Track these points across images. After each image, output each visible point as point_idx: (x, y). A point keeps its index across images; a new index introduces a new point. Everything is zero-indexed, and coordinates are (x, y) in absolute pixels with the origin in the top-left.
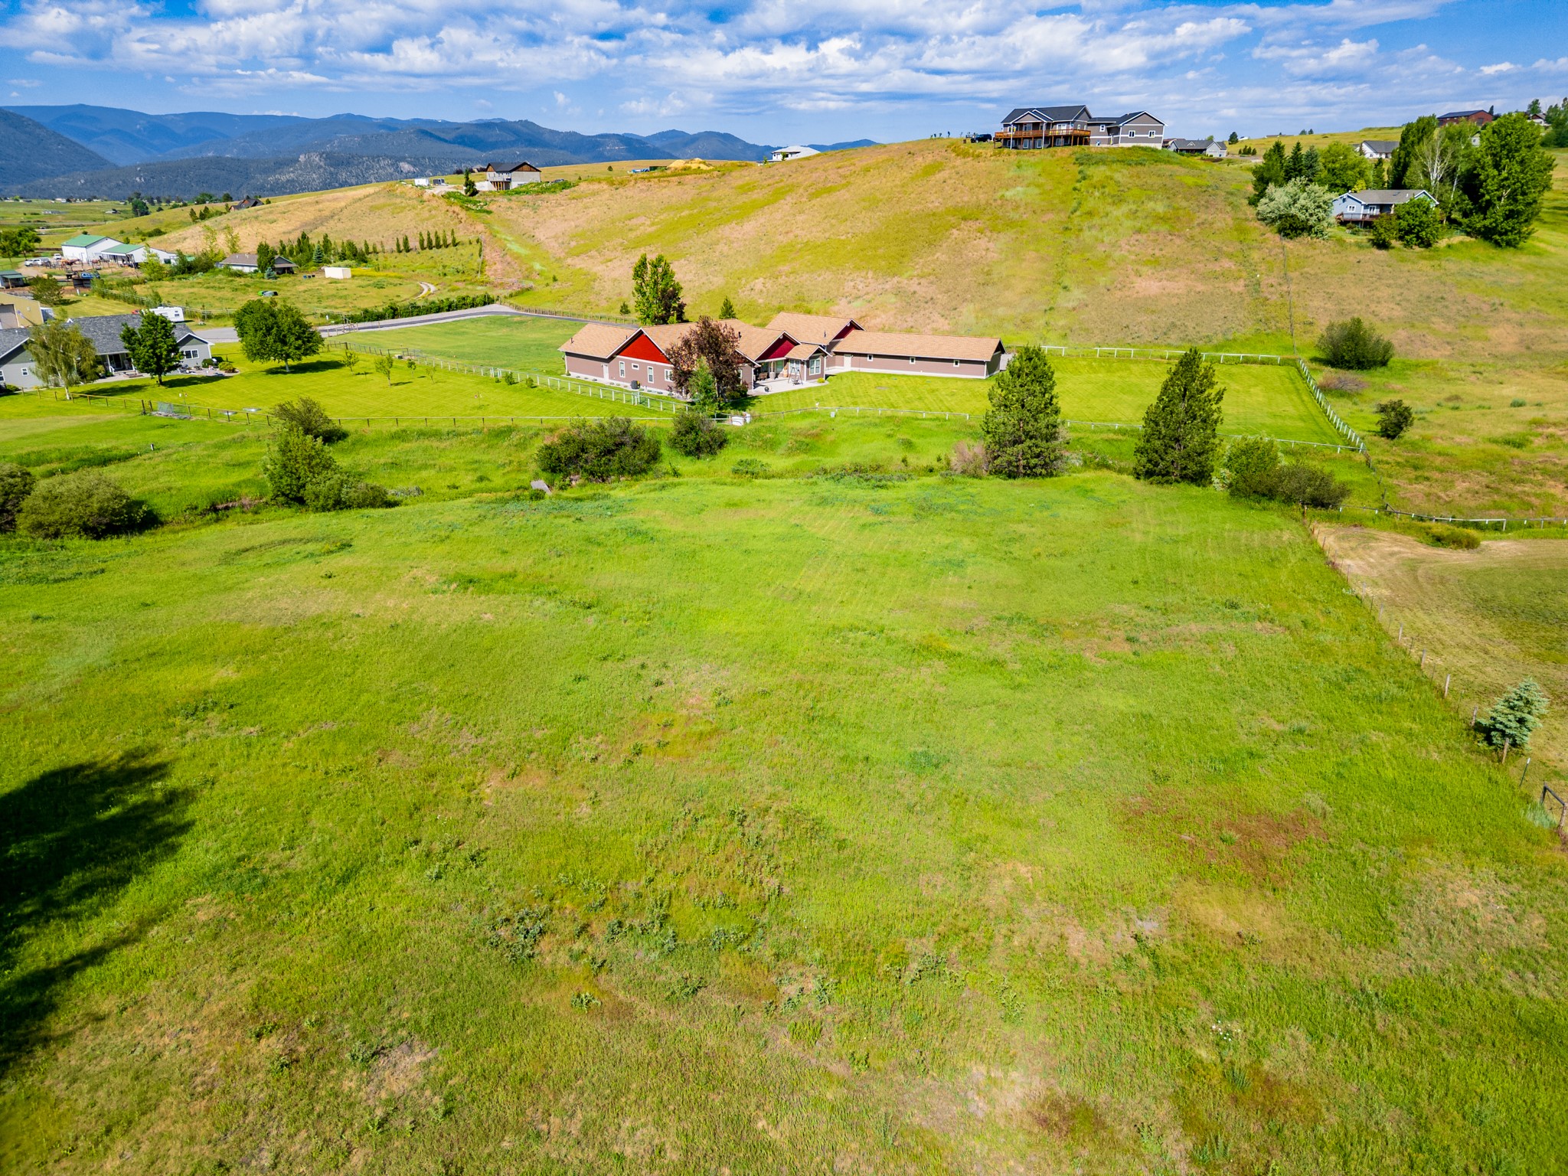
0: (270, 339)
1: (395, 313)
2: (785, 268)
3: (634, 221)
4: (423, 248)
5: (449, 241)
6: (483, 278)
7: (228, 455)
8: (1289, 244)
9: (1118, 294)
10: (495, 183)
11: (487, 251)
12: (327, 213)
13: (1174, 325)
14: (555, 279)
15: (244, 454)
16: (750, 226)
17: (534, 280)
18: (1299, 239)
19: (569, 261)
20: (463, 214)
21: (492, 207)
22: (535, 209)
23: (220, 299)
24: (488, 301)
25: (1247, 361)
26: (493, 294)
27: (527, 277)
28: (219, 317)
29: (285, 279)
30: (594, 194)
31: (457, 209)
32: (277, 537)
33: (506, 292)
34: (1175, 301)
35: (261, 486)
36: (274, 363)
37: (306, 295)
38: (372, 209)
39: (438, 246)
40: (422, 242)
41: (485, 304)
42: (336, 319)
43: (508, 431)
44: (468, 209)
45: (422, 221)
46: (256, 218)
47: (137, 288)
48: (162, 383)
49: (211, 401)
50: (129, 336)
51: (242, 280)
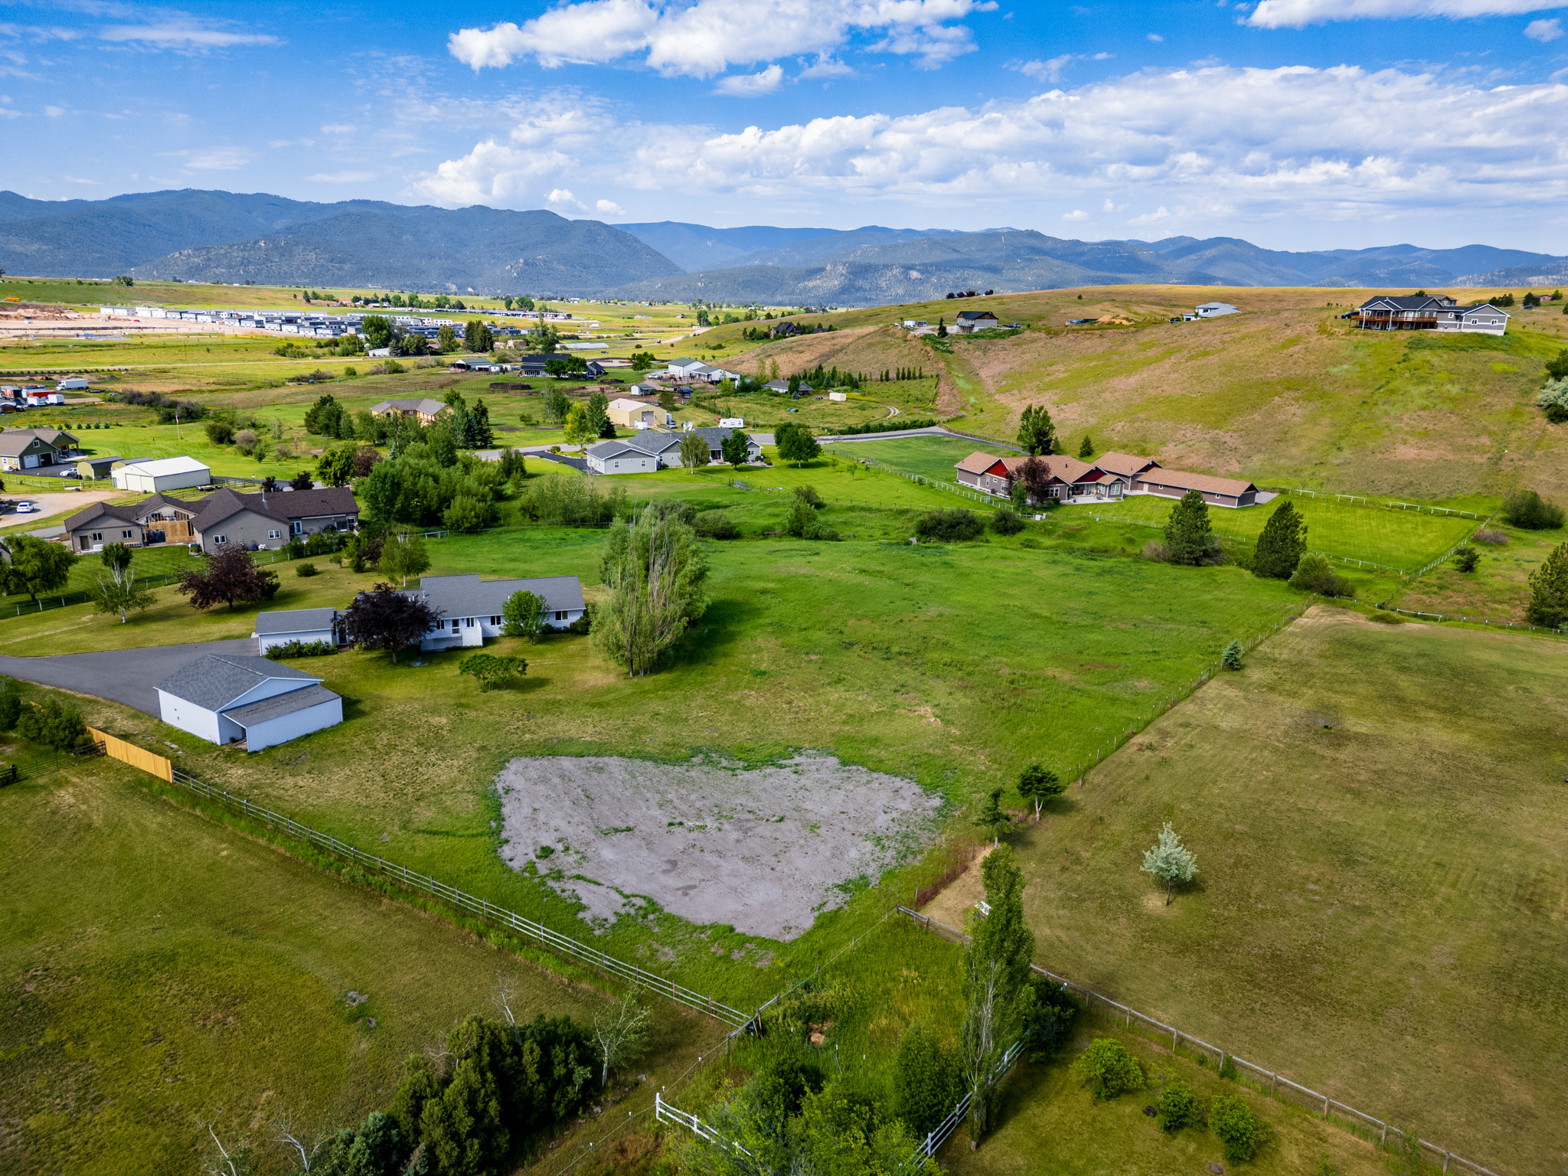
0: (794, 449)
1: (868, 429)
2: (1143, 415)
3: (1054, 368)
4: (898, 379)
5: (917, 375)
6: (933, 407)
7: (769, 510)
8: (1551, 428)
9: (1379, 456)
10: (963, 327)
11: (942, 384)
12: (838, 347)
13: (1411, 483)
14: (981, 411)
15: (776, 511)
16: (1133, 380)
17: (967, 411)
18: (1562, 424)
19: (996, 397)
20: (932, 353)
21: (955, 348)
22: (985, 352)
23: (764, 413)
24: (932, 424)
25: (1451, 515)
26: (935, 419)
27: (963, 408)
28: (763, 426)
29: (804, 400)
30: (1034, 341)
31: (929, 349)
32: (789, 547)
33: (945, 418)
34: (1422, 465)
35: (784, 526)
36: (793, 461)
37: (815, 413)
38: (870, 345)
39: (909, 378)
40: (898, 374)
41: (929, 426)
42: (831, 432)
43: (907, 511)
44: (937, 349)
45: (903, 357)
46: (791, 348)
47: (717, 401)
48: (736, 469)
49: (760, 481)
50: (725, 443)
51: (777, 399)
